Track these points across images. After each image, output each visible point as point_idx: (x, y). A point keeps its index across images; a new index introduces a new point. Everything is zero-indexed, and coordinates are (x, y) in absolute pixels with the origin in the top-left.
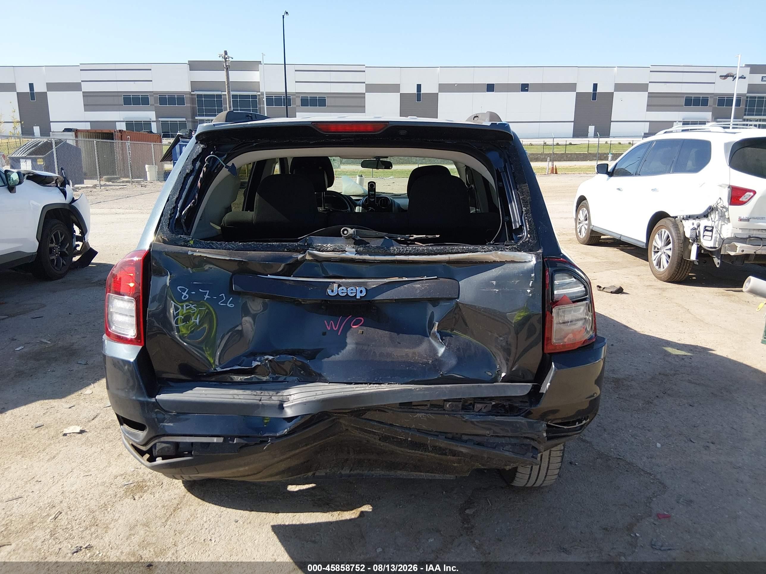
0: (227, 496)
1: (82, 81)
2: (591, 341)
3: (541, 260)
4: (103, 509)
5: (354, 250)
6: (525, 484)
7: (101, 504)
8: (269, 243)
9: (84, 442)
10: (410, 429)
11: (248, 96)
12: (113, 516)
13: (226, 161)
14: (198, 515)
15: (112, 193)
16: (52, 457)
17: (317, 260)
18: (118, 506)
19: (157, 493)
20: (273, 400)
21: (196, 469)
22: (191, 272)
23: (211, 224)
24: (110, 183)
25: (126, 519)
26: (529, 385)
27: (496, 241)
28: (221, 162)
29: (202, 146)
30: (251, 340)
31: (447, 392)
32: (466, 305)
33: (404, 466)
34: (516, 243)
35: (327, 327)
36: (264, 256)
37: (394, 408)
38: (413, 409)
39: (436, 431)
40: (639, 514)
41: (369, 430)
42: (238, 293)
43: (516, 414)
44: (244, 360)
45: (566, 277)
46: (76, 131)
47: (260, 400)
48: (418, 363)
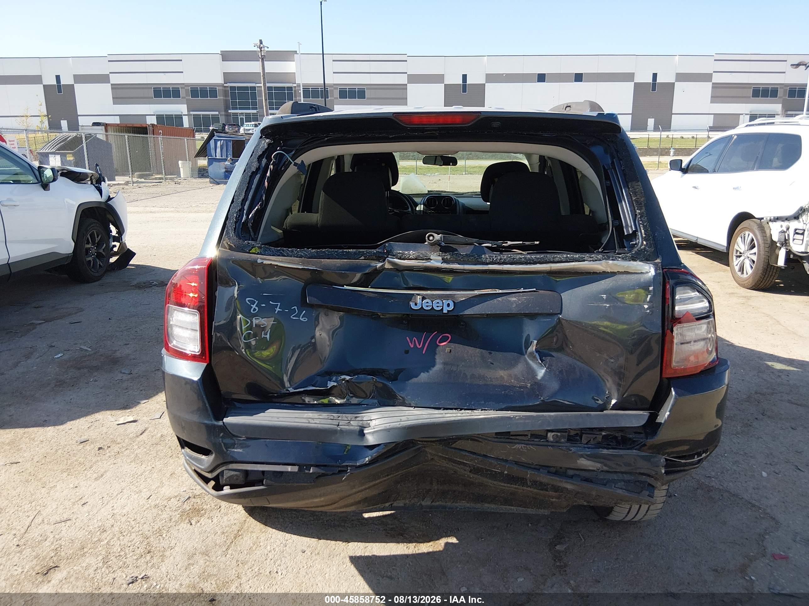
0: (291, 523)
1: (110, 73)
2: (714, 364)
3: (661, 271)
4: (158, 534)
5: (440, 258)
6: (622, 518)
7: (156, 529)
8: (345, 250)
9: (133, 459)
10: (506, 461)
11: (283, 88)
12: (169, 543)
13: (294, 158)
14: (261, 544)
15: (145, 190)
16: (100, 475)
17: (399, 269)
18: (174, 531)
19: (215, 518)
20: (352, 426)
21: (268, 501)
22: (261, 282)
23: (272, 227)
24: (143, 180)
25: (184, 546)
26: (644, 415)
27: (604, 248)
28: (289, 159)
29: (267, 141)
30: (326, 358)
31: (551, 421)
32: (570, 321)
33: (493, 499)
34: (630, 251)
35: (410, 344)
36: (340, 265)
37: (489, 437)
38: (511, 439)
39: (536, 465)
40: (752, 554)
41: (459, 461)
42: (312, 306)
43: (630, 447)
44: (317, 381)
45: (689, 291)
46: (106, 126)
47: (338, 425)
48: (515, 387)
